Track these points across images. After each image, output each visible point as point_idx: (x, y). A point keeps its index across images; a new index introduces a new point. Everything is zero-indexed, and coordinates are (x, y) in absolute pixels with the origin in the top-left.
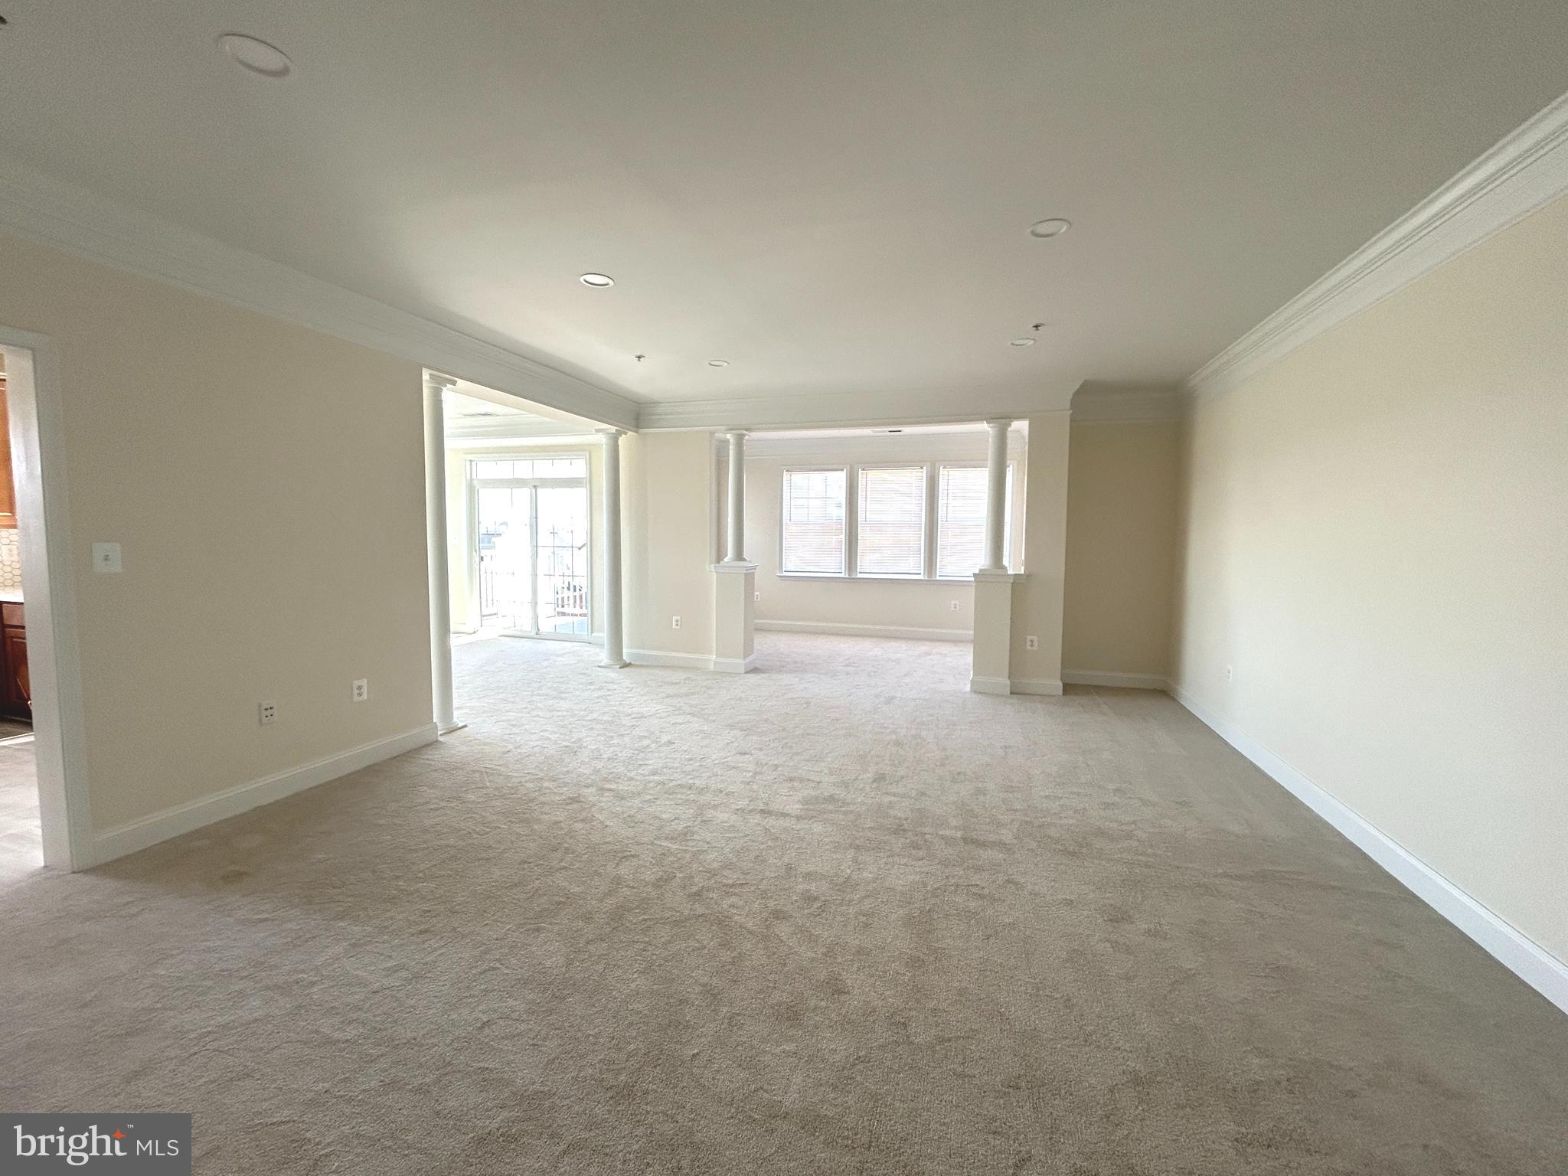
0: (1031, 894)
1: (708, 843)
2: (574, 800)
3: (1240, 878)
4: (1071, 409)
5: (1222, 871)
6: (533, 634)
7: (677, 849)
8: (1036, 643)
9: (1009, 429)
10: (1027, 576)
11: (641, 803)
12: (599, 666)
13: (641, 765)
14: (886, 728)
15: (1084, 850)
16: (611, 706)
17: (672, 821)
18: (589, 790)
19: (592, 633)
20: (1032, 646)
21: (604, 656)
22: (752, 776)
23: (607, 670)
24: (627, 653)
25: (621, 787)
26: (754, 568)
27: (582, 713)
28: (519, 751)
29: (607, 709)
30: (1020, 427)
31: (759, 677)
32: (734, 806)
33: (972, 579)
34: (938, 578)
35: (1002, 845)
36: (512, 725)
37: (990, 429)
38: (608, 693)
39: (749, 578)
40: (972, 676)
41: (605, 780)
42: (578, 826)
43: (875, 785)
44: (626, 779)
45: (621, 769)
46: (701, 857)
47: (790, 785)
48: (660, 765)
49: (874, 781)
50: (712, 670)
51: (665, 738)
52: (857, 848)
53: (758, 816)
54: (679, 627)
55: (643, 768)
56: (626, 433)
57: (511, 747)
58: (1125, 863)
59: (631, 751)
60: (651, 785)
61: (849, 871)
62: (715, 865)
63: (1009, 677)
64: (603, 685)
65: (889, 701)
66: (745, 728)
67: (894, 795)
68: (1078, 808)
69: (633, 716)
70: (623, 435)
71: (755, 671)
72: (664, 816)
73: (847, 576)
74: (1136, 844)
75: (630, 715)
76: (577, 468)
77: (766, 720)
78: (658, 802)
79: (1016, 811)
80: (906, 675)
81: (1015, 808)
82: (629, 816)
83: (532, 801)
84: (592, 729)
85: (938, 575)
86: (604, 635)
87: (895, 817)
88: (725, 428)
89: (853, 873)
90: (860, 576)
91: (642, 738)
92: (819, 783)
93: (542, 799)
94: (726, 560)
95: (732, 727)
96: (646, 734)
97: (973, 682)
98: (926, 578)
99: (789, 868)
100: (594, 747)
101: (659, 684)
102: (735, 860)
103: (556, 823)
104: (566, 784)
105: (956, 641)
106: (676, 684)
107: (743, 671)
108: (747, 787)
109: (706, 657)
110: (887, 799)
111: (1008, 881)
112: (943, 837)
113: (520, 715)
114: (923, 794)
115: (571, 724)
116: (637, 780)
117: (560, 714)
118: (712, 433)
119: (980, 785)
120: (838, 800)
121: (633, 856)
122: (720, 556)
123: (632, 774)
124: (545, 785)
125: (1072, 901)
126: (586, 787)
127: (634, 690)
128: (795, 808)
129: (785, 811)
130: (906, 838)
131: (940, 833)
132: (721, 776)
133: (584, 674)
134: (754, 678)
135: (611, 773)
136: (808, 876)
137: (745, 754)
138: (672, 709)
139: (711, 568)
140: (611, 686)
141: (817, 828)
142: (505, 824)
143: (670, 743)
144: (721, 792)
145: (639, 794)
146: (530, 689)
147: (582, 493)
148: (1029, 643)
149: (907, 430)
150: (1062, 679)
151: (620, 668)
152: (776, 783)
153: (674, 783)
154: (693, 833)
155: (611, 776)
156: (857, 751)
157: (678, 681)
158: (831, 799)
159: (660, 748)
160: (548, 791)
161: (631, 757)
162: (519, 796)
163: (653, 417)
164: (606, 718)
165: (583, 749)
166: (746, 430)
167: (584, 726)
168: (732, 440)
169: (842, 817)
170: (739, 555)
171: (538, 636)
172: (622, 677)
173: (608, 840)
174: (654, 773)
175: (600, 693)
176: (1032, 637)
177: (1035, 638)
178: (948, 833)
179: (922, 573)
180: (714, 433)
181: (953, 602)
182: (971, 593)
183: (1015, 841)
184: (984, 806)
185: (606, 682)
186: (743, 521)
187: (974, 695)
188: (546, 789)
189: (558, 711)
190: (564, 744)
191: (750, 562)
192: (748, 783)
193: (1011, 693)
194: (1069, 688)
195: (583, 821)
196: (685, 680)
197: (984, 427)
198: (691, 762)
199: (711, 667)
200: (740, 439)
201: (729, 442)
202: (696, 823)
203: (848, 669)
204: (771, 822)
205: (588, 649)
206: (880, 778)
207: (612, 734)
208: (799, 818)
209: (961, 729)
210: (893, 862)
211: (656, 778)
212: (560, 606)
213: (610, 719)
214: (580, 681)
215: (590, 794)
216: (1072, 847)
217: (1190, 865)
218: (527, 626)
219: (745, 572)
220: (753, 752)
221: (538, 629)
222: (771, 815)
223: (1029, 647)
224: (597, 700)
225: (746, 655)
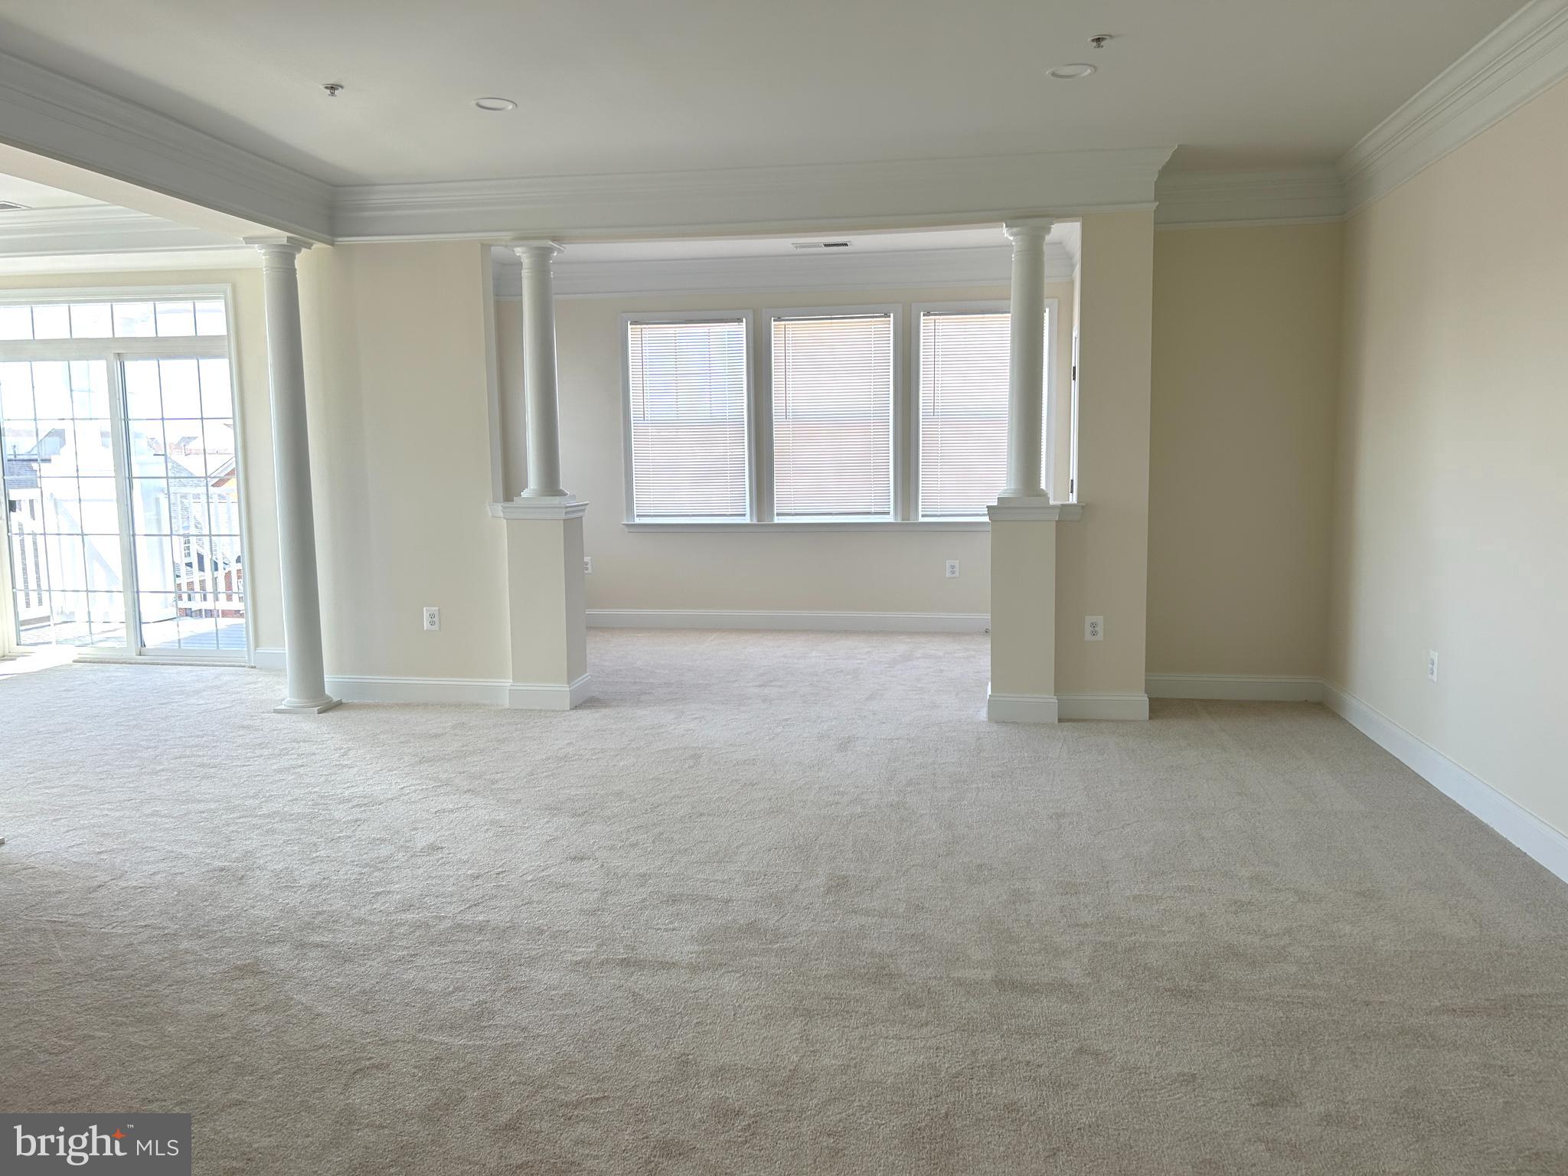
0: (1123, 1069)
1: (524, 1029)
2: (250, 970)
3: (1469, 1012)
4: (1155, 200)
5: (1439, 1004)
6: (133, 655)
7: (465, 1046)
8: (1100, 629)
9: (1048, 238)
10: (1083, 507)
11: (385, 965)
12: (276, 711)
13: (378, 894)
14: (843, 794)
15: (1206, 986)
16: (308, 785)
17: (450, 994)
18: (276, 950)
19: (257, 646)
20: (1094, 633)
21: (284, 690)
22: (599, 899)
23: (294, 717)
24: (332, 682)
25: (341, 938)
26: (581, 508)
27: (248, 802)
28: (122, 884)
29: (297, 792)
30: (1067, 234)
31: (597, 715)
32: (568, 957)
33: (986, 519)
34: (921, 520)
35: (1063, 988)
36: (103, 835)
37: (1011, 238)
38: (300, 762)
39: (573, 526)
40: (989, 692)
41: (309, 926)
42: (260, 1019)
43: (830, 899)
44: (349, 923)
45: (339, 904)
46: (513, 1056)
47: (673, 909)
48: (418, 892)
49: (828, 891)
50: (507, 706)
51: (422, 841)
52: (808, 1014)
53: (617, 972)
54: (436, 627)
55: (381, 899)
56: (309, 246)
57: (102, 877)
58: (1277, 1003)
59: (357, 869)
60: (402, 930)
61: (795, 1058)
62: (541, 1069)
63: (1056, 692)
64: (288, 745)
65: (844, 745)
66: (580, 811)
67: (867, 913)
68: (1192, 914)
69: (355, 803)
70: (304, 250)
71: (586, 702)
72: (433, 986)
73: (755, 522)
74: (1293, 969)
75: (349, 801)
76: (213, 319)
77: (619, 794)
78: (419, 962)
79: (1086, 925)
80: (871, 698)
81: (1082, 921)
82: (364, 992)
83: (157, 979)
84: (273, 831)
85: (920, 513)
86: (283, 647)
87: (872, 953)
88: (511, 234)
89: (805, 1060)
90: (777, 520)
91: (374, 842)
92: (727, 902)
93: (178, 973)
94: (525, 494)
95: (554, 810)
96: (383, 835)
97: (992, 703)
98: (899, 521)
99: (683, 1061)
100: (280, 866)
101: (402, 739)
102: (579, 1057)
103: (212, 1017)
104: (227, 942)
105: (954, 633)
106: (436, 736)
107: (567, 705)
108: (592, 920)
109: (492, 682)
110: (855, 921)
111: (1081, 1051)
112: (960, 983)
113: (118, 814)
114: (919, 908)
115: (228, 825)
116: (373, 923)
117: (201, 807)
118: (486, 247)
119: (1018, 885)
120: (766, 931)
121: (376, 1067)
122: (510, 489)
123: (362, 913)
124: (181, 947)
125: (1194, 1076)
126: (271, 942)
127: (352, 753)
128: (686, 951)
129: (667, 958)
130: (895, 989)
131: (955, 975)
132: (539, 902)
133: (248, 727)
134: (588, 718)
135: (320, 913)
136: (720, 1073)
137: (582, 859)
138: (432, 784)
139: (496, 512)
140: (305, 748)
141: (730, 983)
142: (103, 1029)
143: (434, 848)
144: (542, 932)
145: (379, 949)
146: (136, 762)
147: (218, 371)
148: (1088, 629)
149: (862, 241)
150: (1146, 692)
151: (320, 712)
152: (646, 908)
153: (447, 923)
154: (492, 1014)
155: (320, 918)
156: (794, 840)
157: (440, 731)
158: (752, 929)
159: (413, 860)
160: (191, 958)
161: (358, 881)
162: (129, 972)
163: (367, 214)
164: (297, 809)
165: (258, 872)
166: (554, 239)
167: (255, 827)
168: (526, 261)
169: (774, 960)
170: (551, 483)
171: (143, 655)
172: (324, 729)
173: (324, 1040)
174: (407, 906)
175: (284, 762)
176: (1094, 619)
177: (1099, 619)
178: (970, 974)
179: (892, 513)
180: (490, 246)
181: (948, 563)
182: (984, 545)
183: (1088, 980)
184: (1029, 922)
185: (295, 741)
186: (555, 412)
187: (995, 727)
188: (187, 952)
189: (199, 801)
190: (217, 864)
191: (573, 497)
192: (593, 913)
193: (1060, 720)
194: (1161, 707)
195: (267, 1009)
196: (454, 727)
197: (1004, 234)
198: (479, 882)
199: (506, 703)
200: (542, 258)
201: (521, 264)
202: (498, 994)
203: (766, 691)
204: (641, 981)
205: (249, 679)
206: (839, 885)
207: (314, 839)
208: (694, 969)
209: (978, 788)
210: (875, 1034)
211: (409, 916)
212: (185, 597)
213: (308, 811)
214: (240, 741)
215: (279, 956)
216: (1186, 982)
217: (1386, 998)
218: (120, 639)
219: (563, 516)
220: (597, 854)
221: (143, 645)
222: (642, 968)
223: (1088, 637)
224: (278, 777)
225: (571, 676)
